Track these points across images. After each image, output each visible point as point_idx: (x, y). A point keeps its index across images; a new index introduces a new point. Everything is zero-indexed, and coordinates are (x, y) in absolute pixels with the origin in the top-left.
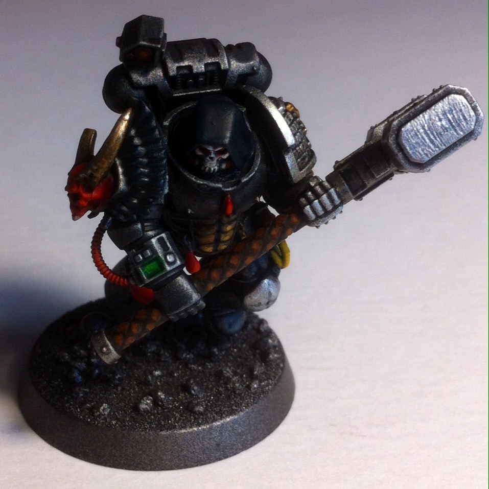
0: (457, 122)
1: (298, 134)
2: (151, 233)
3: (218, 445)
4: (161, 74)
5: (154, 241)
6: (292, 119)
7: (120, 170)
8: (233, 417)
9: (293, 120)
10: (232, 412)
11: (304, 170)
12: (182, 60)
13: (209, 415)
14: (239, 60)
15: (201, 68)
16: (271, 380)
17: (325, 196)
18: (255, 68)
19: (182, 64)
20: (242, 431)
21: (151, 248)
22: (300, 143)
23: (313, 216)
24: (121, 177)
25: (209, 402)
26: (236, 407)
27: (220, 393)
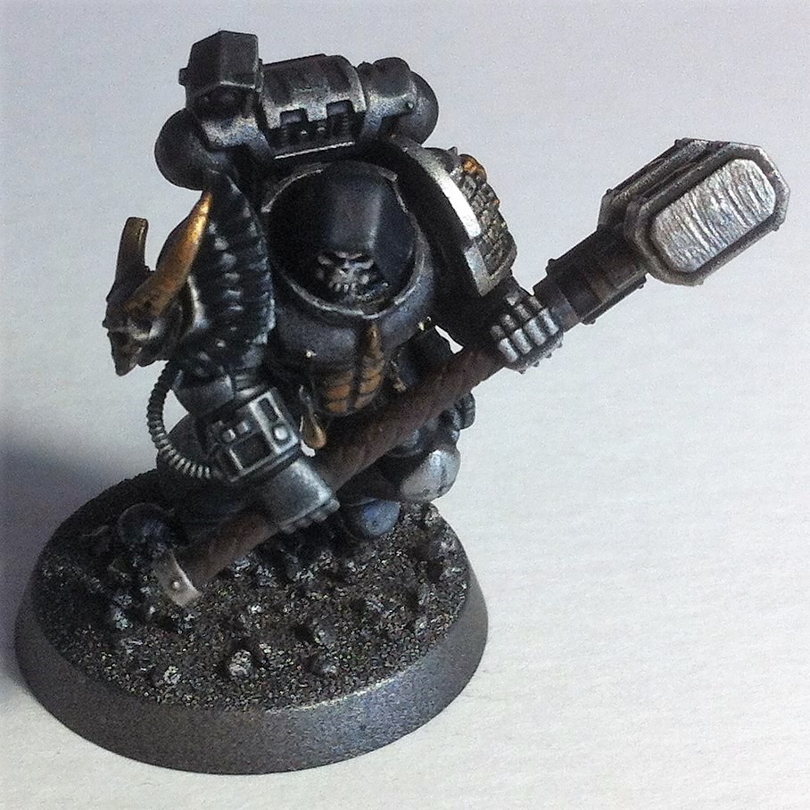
0: (745, 204)
1: (486, 212)
2: (247, 393)
3: (363, 728)
4: (255, 125)
5: (253, 406)
6: (475, 187)
7: (195, 293)
8: (386, 681)
9: (477, 189)
10: (385, 673)
11: (496, 273)
12: (289, 100)
13: (347, 678)
14: (383, 92)
15: (321, 112)
16: (448, 613)
17: (532, 323)
18: (411, 106)
19: (289, 108)
20: (401, 702)
21: (249, 417)
22: (489, 227)
23: (514, 355)
24: (197, 305)
25: (345, 657)
26: (391, 663)
27: (362, 639)
